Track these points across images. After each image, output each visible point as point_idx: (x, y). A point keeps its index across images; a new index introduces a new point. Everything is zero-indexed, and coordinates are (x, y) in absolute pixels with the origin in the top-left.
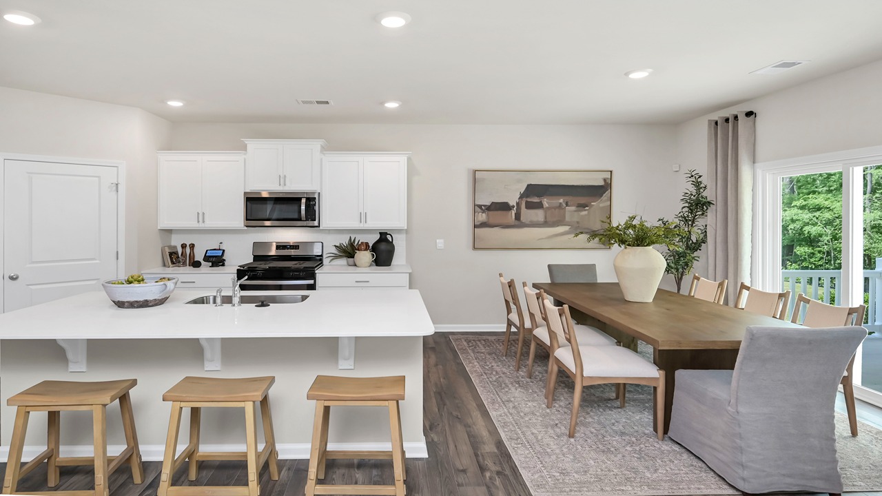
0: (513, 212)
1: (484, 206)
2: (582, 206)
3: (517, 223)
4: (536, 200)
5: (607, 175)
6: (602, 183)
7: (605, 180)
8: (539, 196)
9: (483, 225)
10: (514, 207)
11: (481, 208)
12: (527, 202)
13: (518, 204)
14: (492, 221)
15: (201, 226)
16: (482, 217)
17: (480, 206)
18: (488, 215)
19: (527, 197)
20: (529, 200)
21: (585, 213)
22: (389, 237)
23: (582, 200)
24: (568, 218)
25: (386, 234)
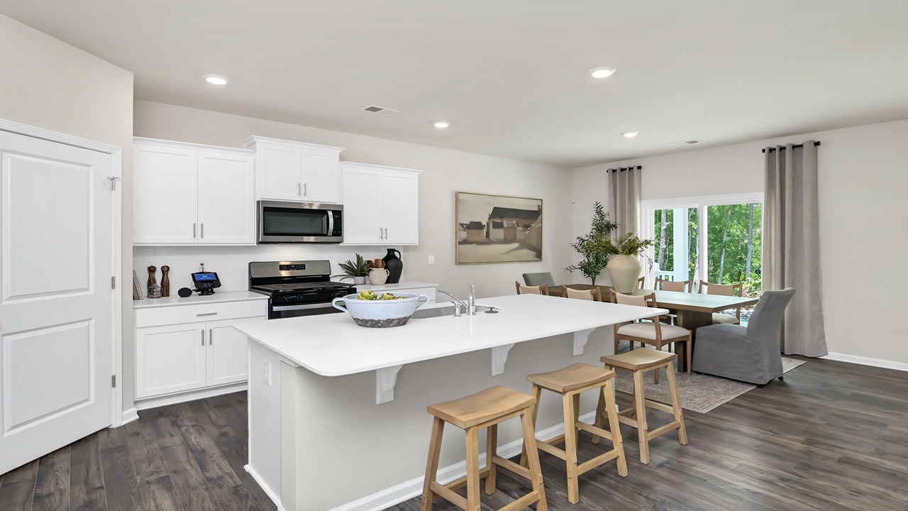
0: (485, 231)
1: (466, 225)
2: (526, 227)
3: (487, 240)
4: (499, 221)
5: (539, 203)
6: (536, 209)
7: (539, 206)
8: (501, 218)
9: (464, 242)
10: (485, 226)
11: (463, 227)
12: (493, 222)
13: (487, 223)
14: (471, 239)
15: (199, 241)
16: (464, 235)
17: (462, 225)
18: (468, 233)
19: (494, 218)
20: (495, 220)
21: (528, 232)
22: (397, 254)
23: (526, 222)
24: (518, 237)
25: (394, 250)
